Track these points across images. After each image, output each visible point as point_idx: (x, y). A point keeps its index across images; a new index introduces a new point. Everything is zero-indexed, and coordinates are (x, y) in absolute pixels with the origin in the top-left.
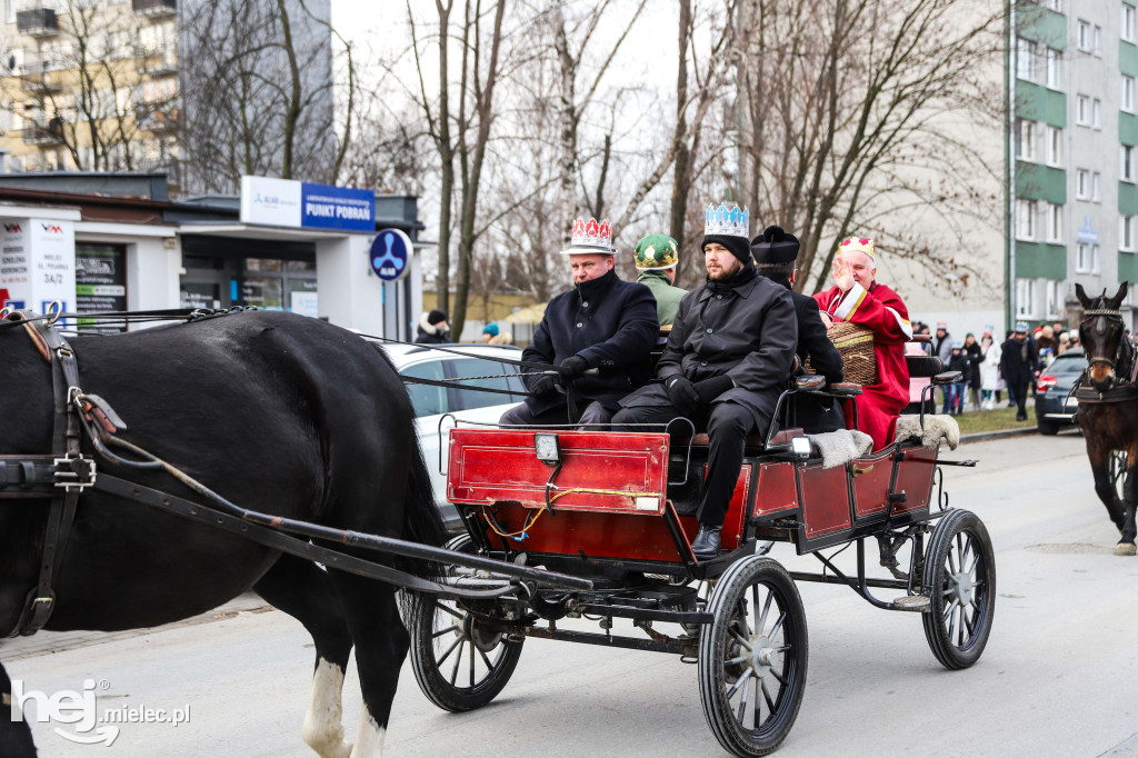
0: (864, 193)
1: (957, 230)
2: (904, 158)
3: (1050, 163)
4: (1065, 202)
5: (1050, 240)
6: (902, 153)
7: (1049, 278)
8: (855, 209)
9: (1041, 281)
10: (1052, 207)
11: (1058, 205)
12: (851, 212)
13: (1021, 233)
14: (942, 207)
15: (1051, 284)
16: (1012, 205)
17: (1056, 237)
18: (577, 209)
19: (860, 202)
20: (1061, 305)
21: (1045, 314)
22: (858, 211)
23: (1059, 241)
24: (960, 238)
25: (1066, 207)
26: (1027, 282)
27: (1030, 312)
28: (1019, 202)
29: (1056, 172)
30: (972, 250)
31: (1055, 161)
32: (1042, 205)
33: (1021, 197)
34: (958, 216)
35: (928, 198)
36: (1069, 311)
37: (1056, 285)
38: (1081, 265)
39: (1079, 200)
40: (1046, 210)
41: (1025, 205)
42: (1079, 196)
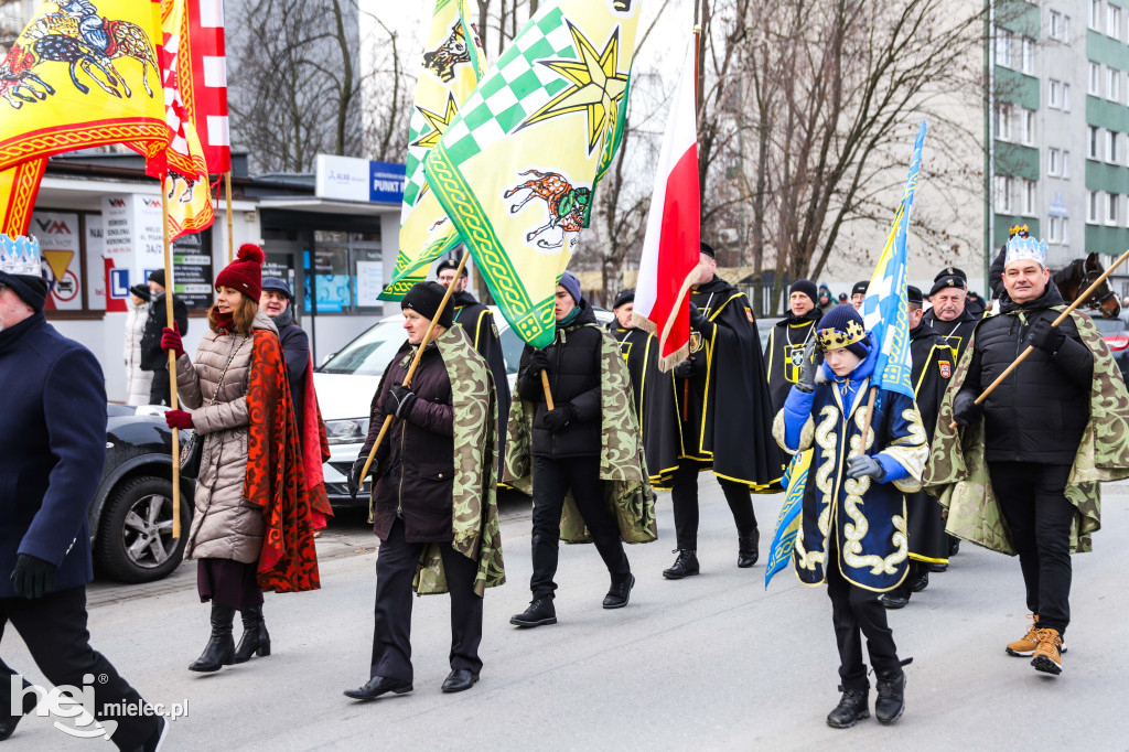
0: (866, 171)
2: (897, 138)
3: (1026, 143)
4: (1038, 178)
5: (1025, 213)
6: (897, 134)
8: (859, 184)
10: (1026, 184)
11: (1032, 181)
12: (855, 187)
13: (999, 207)
16: (991, 180)
17: (1029, 210)
19: (862, 178)
22: (860, 187)
23: (1032, 214)
24: (956, 211)
25: (1039, 183)
28: (996, 178)
29: (1030, 151)
30: (967, 222)
31: (1029, 140)
32: (1017, 180)
33: (999, 174)
38: (1052, 237)
39: (1050, 177)
40: (1020, 187)
41: (1003, 180)
42: (1050, 173)
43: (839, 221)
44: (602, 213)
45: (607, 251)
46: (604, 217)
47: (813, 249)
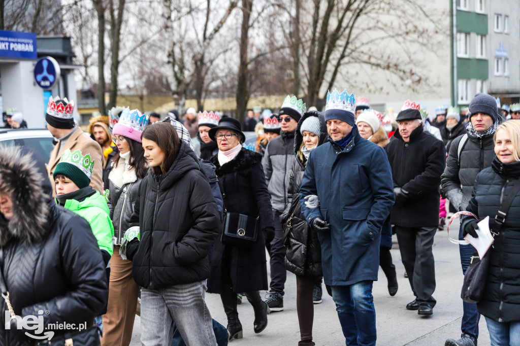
0: (355, 32)
1: (408, 53)
3: (478, 11)
4: (488, 33)
5: (479, 56)
7: (478, 78)
8: (350, 40)
9: (473, 81)
10: (479, 37)
11: (483, 35)
12: (347, 43)
13: (461, 53)
14: (400, 39)
15: (479, 83)
16: (455, 36)
17: (482, 54)
18: (174, 44)
19: (353, 36)
22: (352, 42)
23: (484, 57)
24: (410, 57)
25: (488, 37)
26: (465, 82)
27: (467, 99)
28: (458, 35)
29: (482, 16)
31: (481, 9)
32: (473, 35)
33: (459, 31)
34: (408, 44)
35: (391, 33)
37: (482, 83)
38: (498, 71)
39: (496, 33)
40: (476, 39)
41: (463, 36)
42: (496, 30)
43: (338, 64)
44: (169, 62)
45: (173, 87)
46: (171, 65)
47: (320, 84)
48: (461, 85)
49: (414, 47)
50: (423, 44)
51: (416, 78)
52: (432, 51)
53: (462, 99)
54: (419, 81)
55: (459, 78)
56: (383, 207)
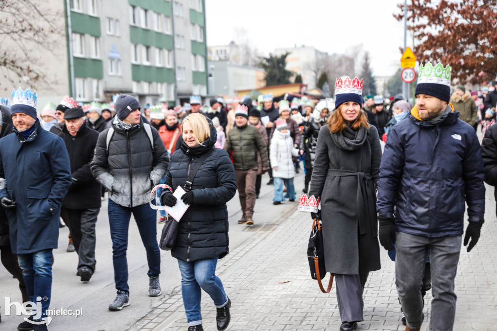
1: (24, 50)
3: (91, 14)
4: (101, 36)
5: (94, 56)
7: (94, 77)
9: (89, 79)
10: (93, 38)
11: (97, 37)
13: (78, 54)
14: (16, 36)
15: (95, 82)
16: (70, 36)
20: (101, 93)
21: (92, 98)
23: (98, 57)
24: (26, 54)
25: (101, 39)
26: (82, 81)
27: (84, 97)
28: (74, 35)
29: (95, 19)
30: (34, 61)
31: (94, 12)
32: (87, 36)
33: (74, 32)
34: (24, 41)
35: (6, 30)
36: (106, 96)
37: (98, 82)
38: (112, 71)
39: (108, 35)
40: (90, 40)
41: (78, 36)
42: (108, 33)
48: (78, 83)
49: (30, 45)
50: (39, 42)
51: (33, 75)
52: (49, 49)
53: (80, 96)
54: (37, 78)
55: (76, 76)
56: (61, 187)
